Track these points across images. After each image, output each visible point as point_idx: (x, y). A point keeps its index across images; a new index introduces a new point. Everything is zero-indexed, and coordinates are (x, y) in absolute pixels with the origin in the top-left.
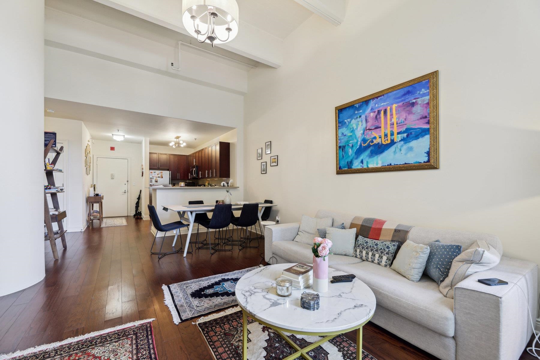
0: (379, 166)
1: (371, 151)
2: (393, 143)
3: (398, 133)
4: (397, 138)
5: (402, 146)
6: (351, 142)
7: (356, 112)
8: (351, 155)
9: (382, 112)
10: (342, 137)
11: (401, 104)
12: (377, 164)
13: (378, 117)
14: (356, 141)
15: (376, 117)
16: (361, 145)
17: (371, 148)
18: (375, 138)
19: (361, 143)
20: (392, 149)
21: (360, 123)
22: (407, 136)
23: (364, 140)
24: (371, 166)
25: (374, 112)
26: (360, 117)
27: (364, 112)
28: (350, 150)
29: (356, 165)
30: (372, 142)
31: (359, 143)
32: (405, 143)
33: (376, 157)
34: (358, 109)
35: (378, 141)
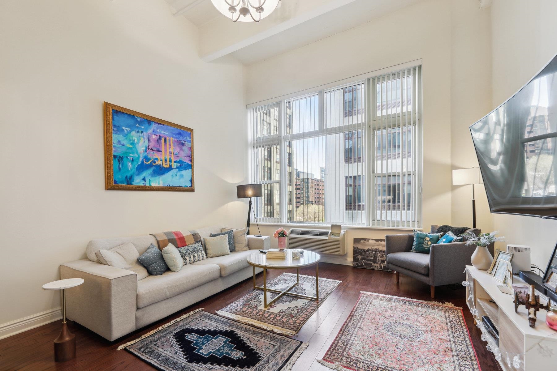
0: (161, 185)
1: (154, 170)
2: (171, 168)
3: (175, 162)
4: (174, 165)
5: (177, 172)
6: (130, 155)
7: (137, 125)
8: (131, 170)
9: (163, 139)
10: (118, 146)
11: (176, 139)
12: (159, 183)
13: (159, 141)
14: (137, 156)
15: (158, 140)
16: (143, 162)
17: (154, 168)
18: (157, 159)
19: (143, 160)
20: (170, 173)
21: (142, 139)
22: (180, 166)
23: (147, 159)
24: (154, 184)
25: (156, 135)
26: (142, 132)
27: (146, 129)
28: (130, 164)
29: (138, 181)
30: (155, 162)
31: (141, 159)
32: (179, 171)
33: (158, 177)
34: (141, 123)
35: (159, 163)
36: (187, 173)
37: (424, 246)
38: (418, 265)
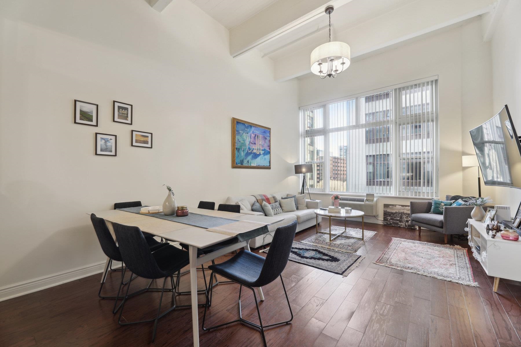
0: (255, 165)
1: (252, 156)
2: (260, 154)
3: (262, 150)
4: (261, 153)
5: (263, 157)
6: (243, 147)
7: (246, 129)
8: (243, 156)
9: (257, 136)
10: (238, 142)
11: (263, 136)
12: (254, 164)
13: (255, 138)
14: (245, 147)
15: (254, 137)
16: (248, 151)
17: (252, 154)
18: (254, 149)
19: (248, 150)
20: (260, 157)
21: (248, 137)
22: (264, 152)
23: (249, 149)
24: (252, 165)
25: (254, 134)
26: (248, 133)
27: (250, 131)
28: (242, 153)
29: (245, 164)
30: (253, 151)
31: (247, 149)
32: (264, 156)
33: (254, 160)
34: (247, 127)
35: (255, 151)
36: (267, 157)
37: (440, 209)
38: (435, 221)
